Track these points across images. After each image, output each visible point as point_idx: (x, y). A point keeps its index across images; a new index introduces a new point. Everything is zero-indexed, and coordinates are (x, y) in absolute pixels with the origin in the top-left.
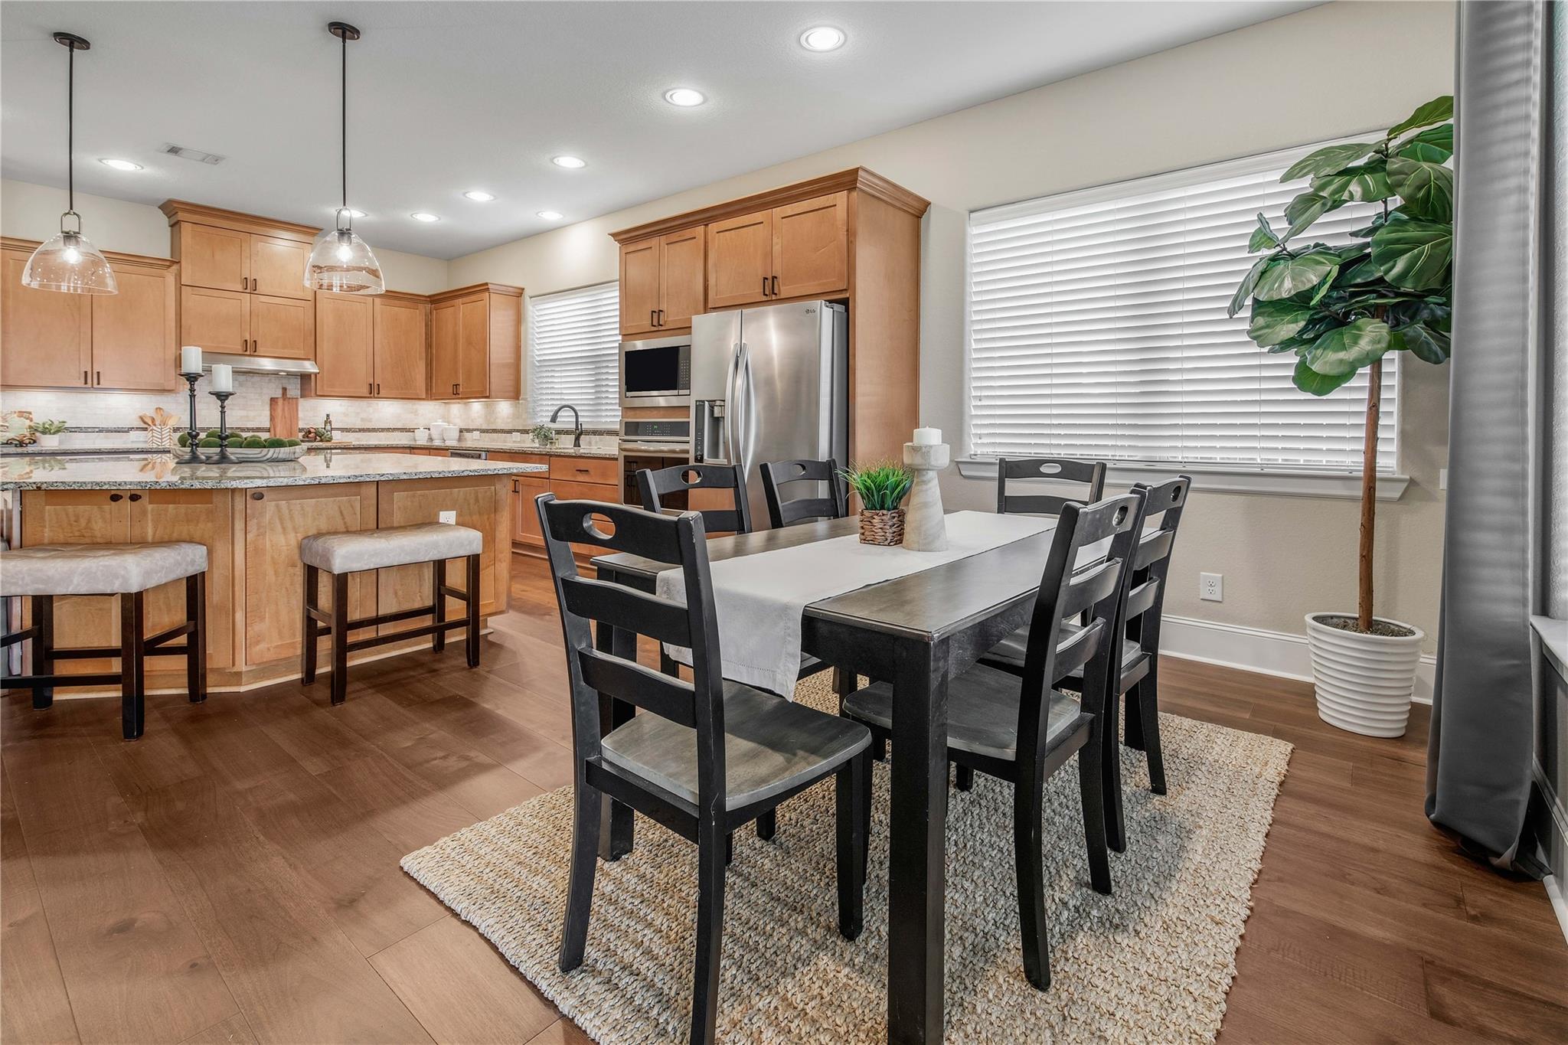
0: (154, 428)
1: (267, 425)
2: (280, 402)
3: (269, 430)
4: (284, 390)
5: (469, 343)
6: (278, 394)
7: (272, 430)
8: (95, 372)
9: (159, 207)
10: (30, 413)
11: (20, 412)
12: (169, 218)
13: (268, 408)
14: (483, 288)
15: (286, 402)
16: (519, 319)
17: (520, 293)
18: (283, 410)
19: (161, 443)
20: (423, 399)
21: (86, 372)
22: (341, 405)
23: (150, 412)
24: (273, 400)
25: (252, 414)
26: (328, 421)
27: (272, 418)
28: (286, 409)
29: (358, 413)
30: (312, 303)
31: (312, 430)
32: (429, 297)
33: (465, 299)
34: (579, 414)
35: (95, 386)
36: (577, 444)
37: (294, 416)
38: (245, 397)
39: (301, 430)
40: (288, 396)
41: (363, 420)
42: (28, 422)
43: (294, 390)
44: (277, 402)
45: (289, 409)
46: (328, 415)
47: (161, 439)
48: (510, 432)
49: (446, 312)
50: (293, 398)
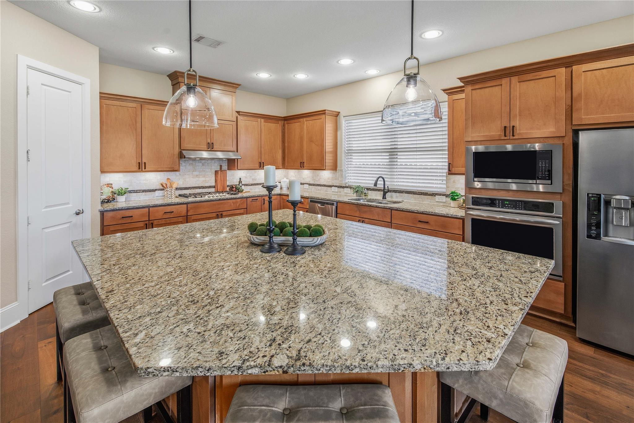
0: (168, 189)
1: (213, 184)
2: (219, 172)
3: (214, 187)
4: (221, 166)
5: (311, 140)
6: (218, 169)
7: (216, 187)
8: (143, 162)
9: (167, 76)
10: (112, 184)
11: (107, 184)
12: (171, 81)
13: (214, 176)
14: (323, 112)
15: (222, 173)
16: (336, 128)
17: (337, 114)
18: (221, 176)
19: (171, 197)
20: (281, 169)
21: (139, 163)
22: (244, 173)
23: (164, 181)
24: (216, 172)
25: (207, 179)
26: (240, 181)
27: (216, 181)
28: (222, 176)
29: (251, 176)
30: (235, 123)
31: (234, 186)
32: (284, 117)
33: (308, 119)
34: (385, 180)
35: (143, 170)
36: (384, 197)
37: (225, 180)
38: (204, 171)
39: (228, 186)
40: (222, 169)
41: (253, 179)
42: (111, 189)
43: (225, 167)
44: (218, 173)
45: (223, 176)
46: (240, 179)
47: (171, 195)
48: (331, 186)
49: (295, 126)
50: (224, 170)
